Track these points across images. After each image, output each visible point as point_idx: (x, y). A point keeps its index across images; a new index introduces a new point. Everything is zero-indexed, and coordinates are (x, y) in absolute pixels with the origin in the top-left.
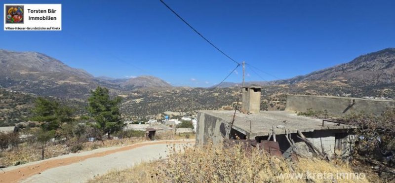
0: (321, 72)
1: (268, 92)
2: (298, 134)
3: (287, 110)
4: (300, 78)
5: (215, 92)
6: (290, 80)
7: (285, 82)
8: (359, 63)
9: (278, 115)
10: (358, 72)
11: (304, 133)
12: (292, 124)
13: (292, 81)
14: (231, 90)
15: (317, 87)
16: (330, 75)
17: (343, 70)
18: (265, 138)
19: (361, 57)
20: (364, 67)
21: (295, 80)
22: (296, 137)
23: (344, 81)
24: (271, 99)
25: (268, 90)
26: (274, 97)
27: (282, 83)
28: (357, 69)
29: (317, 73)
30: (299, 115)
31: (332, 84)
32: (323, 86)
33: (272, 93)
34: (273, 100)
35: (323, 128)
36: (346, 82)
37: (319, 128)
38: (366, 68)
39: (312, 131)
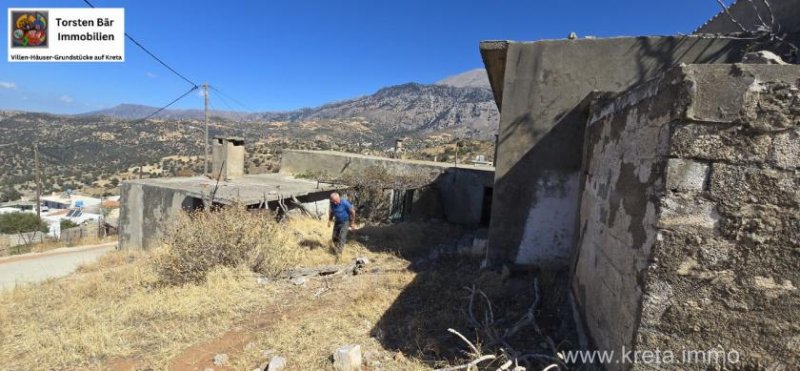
0: (339, 105)
1: (250, 135)
3: (283, 171)
4: (307, 113)
6: (291, 114)
7: (281, 117)
8: (381, 98)
10: (381, 110)
11: (298, 198)
12: (286, 189)
13: (295, 116)
15: (332, 130)
16: (350, 112)
17: (365, 106)
19: (385, 90)
20: (387, 104)
21: (298, 115)
23: (366, 122)
24: (255, 149)
25: (248, 130)
26: (262, 147)
27: (276, 120)
28: (380, 107)
29: (332, 107)
31: (351, 127)
32: (339, 129)
33: (257, 138)
34: (260, 152)
36: (367, 125)
38: (389, 107)
39: (306, 194)
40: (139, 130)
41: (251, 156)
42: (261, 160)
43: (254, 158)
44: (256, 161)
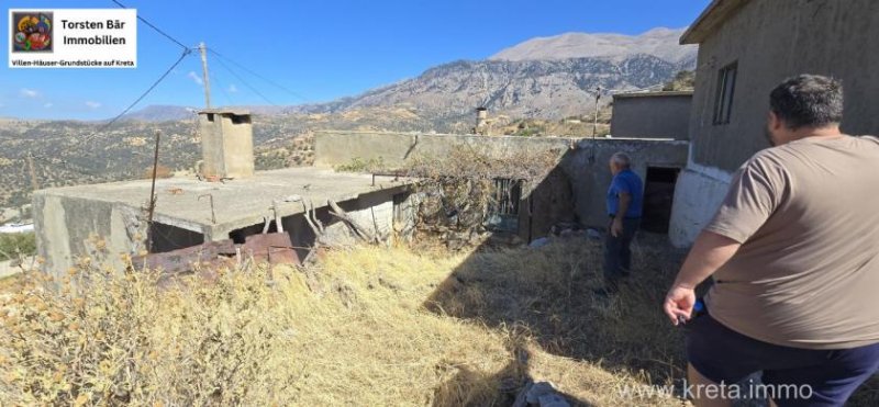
0: (382, 91)
1: (288, 131)
2: (329, 207)
3: (318, 163)
4: (348, 102)
5: (132, 134)
6: (330, 104)
7: (320, 109)
8: (429, 80)
9: (296, 176)
10: (428, 94)
11: (340, 204)
12: (320, 190)
13: (334, 108)
14: (186, 126)
15: (375, 120)
16: (394, 98)
17: (410, 90)
18: (258, 229)
19: (431, 70)
20: (434, 86)
21: (339, 104)
22: (325, 214)
23: (412, 108)
24: (294, 146)
25: (286, 126)
26: (301, 143)
27: (314, 112)
28: (428, 90)
29: (375, 93)
30: (338, 171)
31: (396, 116)
32: (384, 118)
33: (295, 133)
34: (300, 148)
35: (374, 189)
36: (414, 112)
37: (368, 190)
38: (437, 89)
39: (356, 196)
40: (170, 133)
41: (291, 153)
42: (302, 157)
43: (294, 155)
44: (296, 159)
